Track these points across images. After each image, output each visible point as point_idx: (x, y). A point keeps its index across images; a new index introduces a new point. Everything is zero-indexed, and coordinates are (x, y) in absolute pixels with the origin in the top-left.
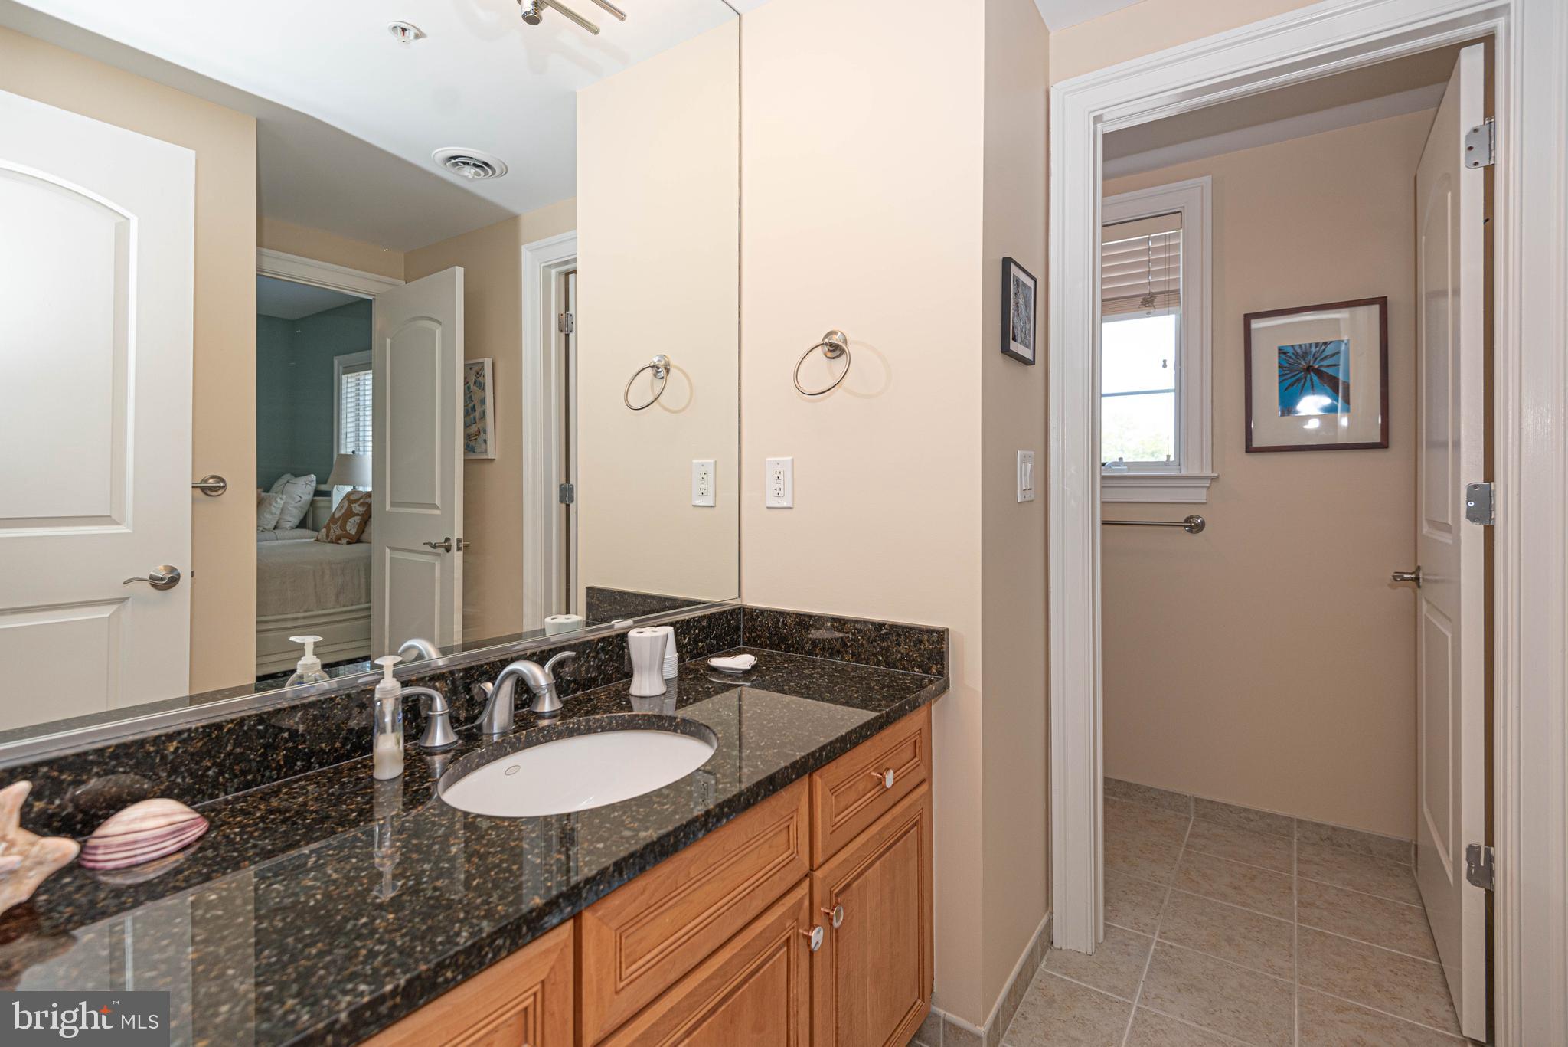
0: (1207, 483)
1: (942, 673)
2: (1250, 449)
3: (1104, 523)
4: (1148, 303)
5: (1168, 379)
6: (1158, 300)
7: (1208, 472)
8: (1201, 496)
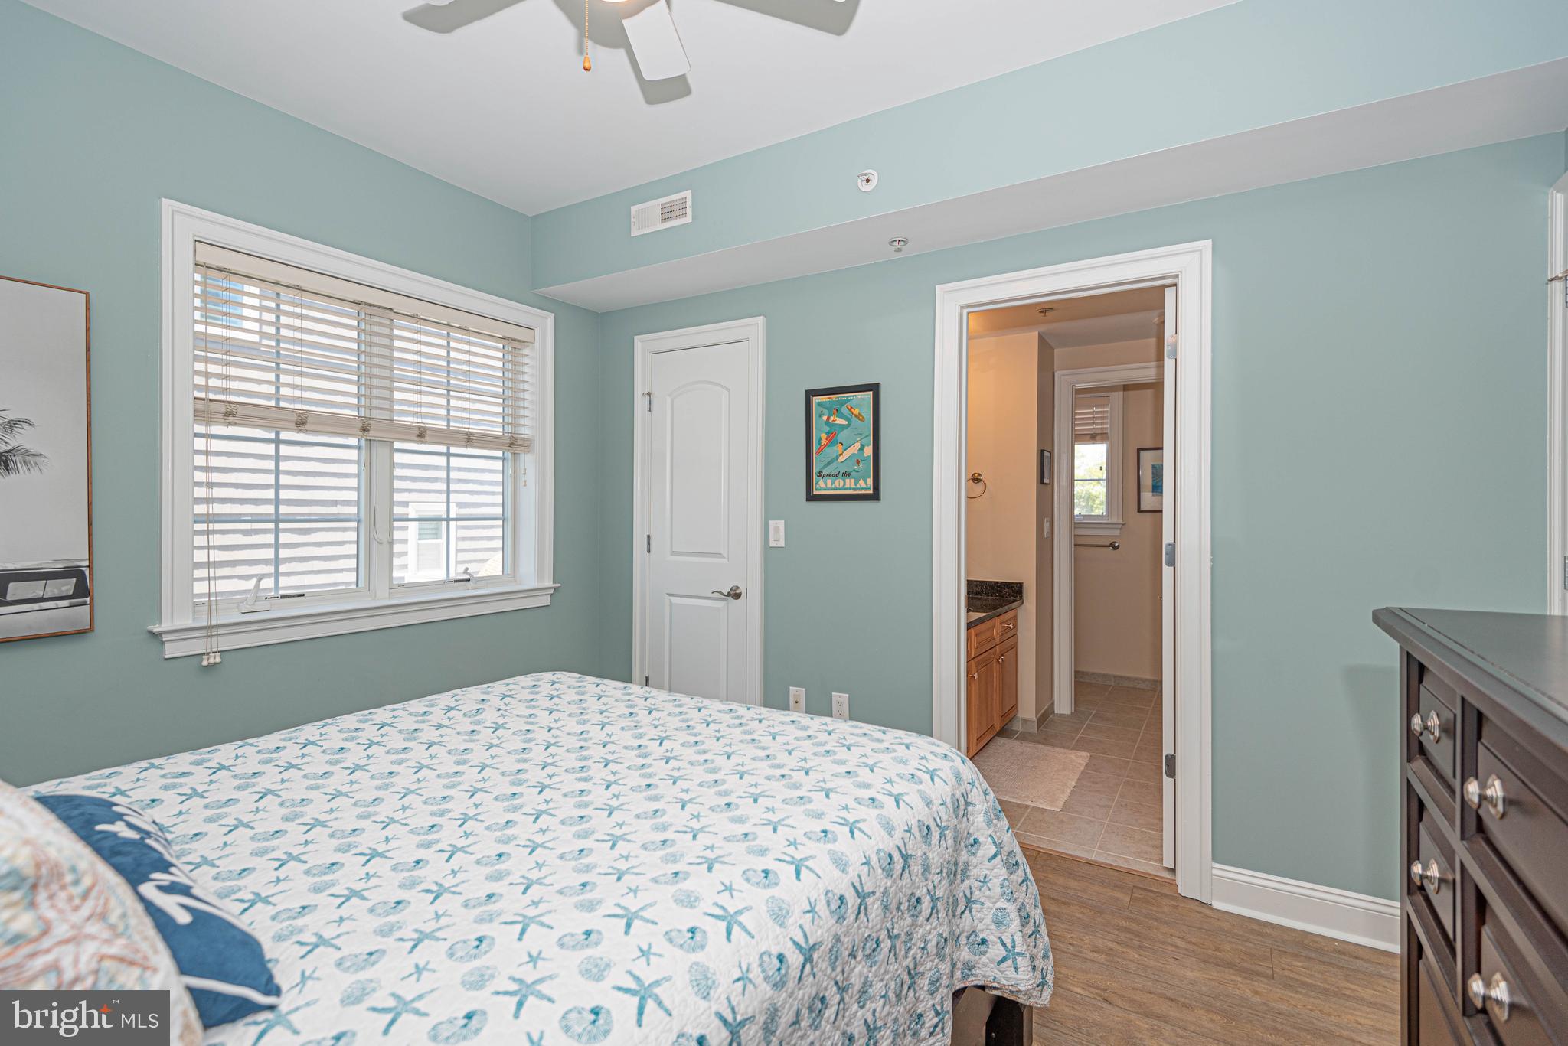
0: (1120, 526)
1: (1021, 598)
2: (1139, 511)
3: (1075, 545)
4: (1093, 438)
5: (1103, 475)
6: (1098, 437)
7: (1121, 521)
8: (1117, 532)
